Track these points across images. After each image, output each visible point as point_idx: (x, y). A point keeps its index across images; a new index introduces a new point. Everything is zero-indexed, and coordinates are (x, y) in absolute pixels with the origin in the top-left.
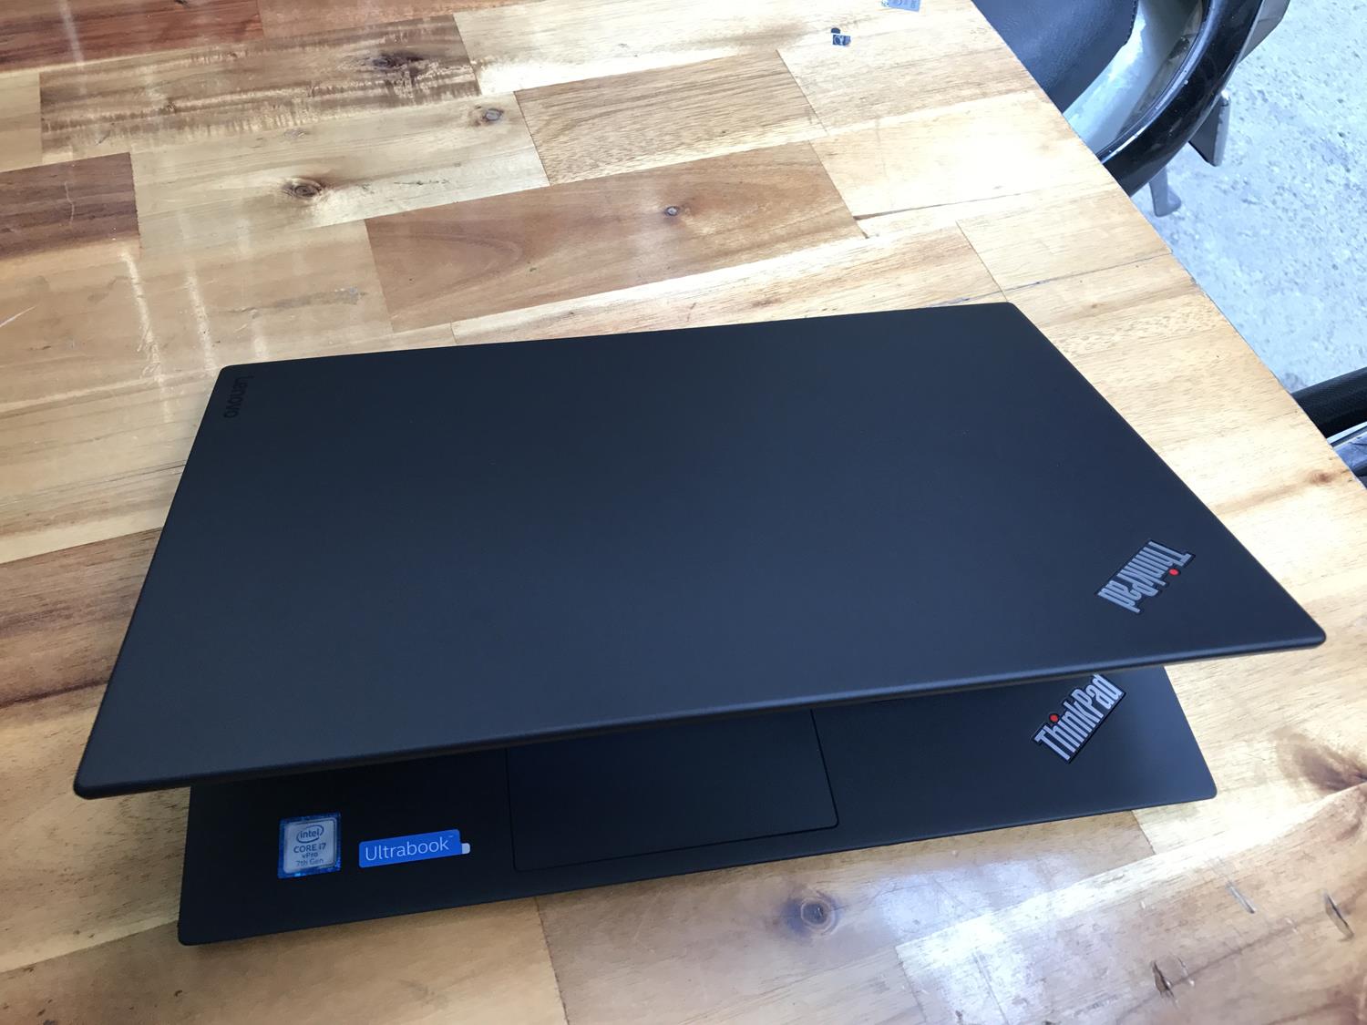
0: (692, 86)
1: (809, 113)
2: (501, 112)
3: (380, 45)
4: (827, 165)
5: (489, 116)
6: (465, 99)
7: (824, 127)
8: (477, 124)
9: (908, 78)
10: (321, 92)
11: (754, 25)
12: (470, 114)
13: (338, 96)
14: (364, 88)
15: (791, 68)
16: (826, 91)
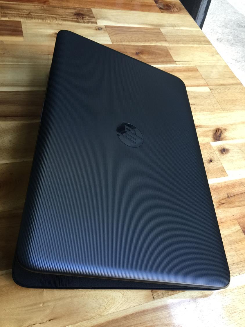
0: (142, 31)
1: (166, 41)
2: (102, 28)
3: (75, 11)
4: (169, 51)
5: (99, 29)
6: (94, 24)
7: (169, 44)
8: (97, 30)
9: (186, 38)
10: (63, 17)
11: (155, 23)
12: (95, 28)
13: (67, 19)
14: (72, 18)
15: (162, 32)
16: (169, 37)
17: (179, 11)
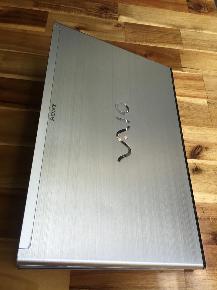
0: (160, 32)
1: (181, 44)
2: (121, 25)
3: (102, 5)
4: (181, 55)
5: (118, 25)
6: (115, 21)
7: (183, 48)
8: (115, 26)
9: (204, 43)
10: (88, 11)
11: (177, 24)
12: (115, 24)
13: (91, 12)
14: (96, 13)
15: (181, 34)
16: (187, 41)
17: (208, 13)
